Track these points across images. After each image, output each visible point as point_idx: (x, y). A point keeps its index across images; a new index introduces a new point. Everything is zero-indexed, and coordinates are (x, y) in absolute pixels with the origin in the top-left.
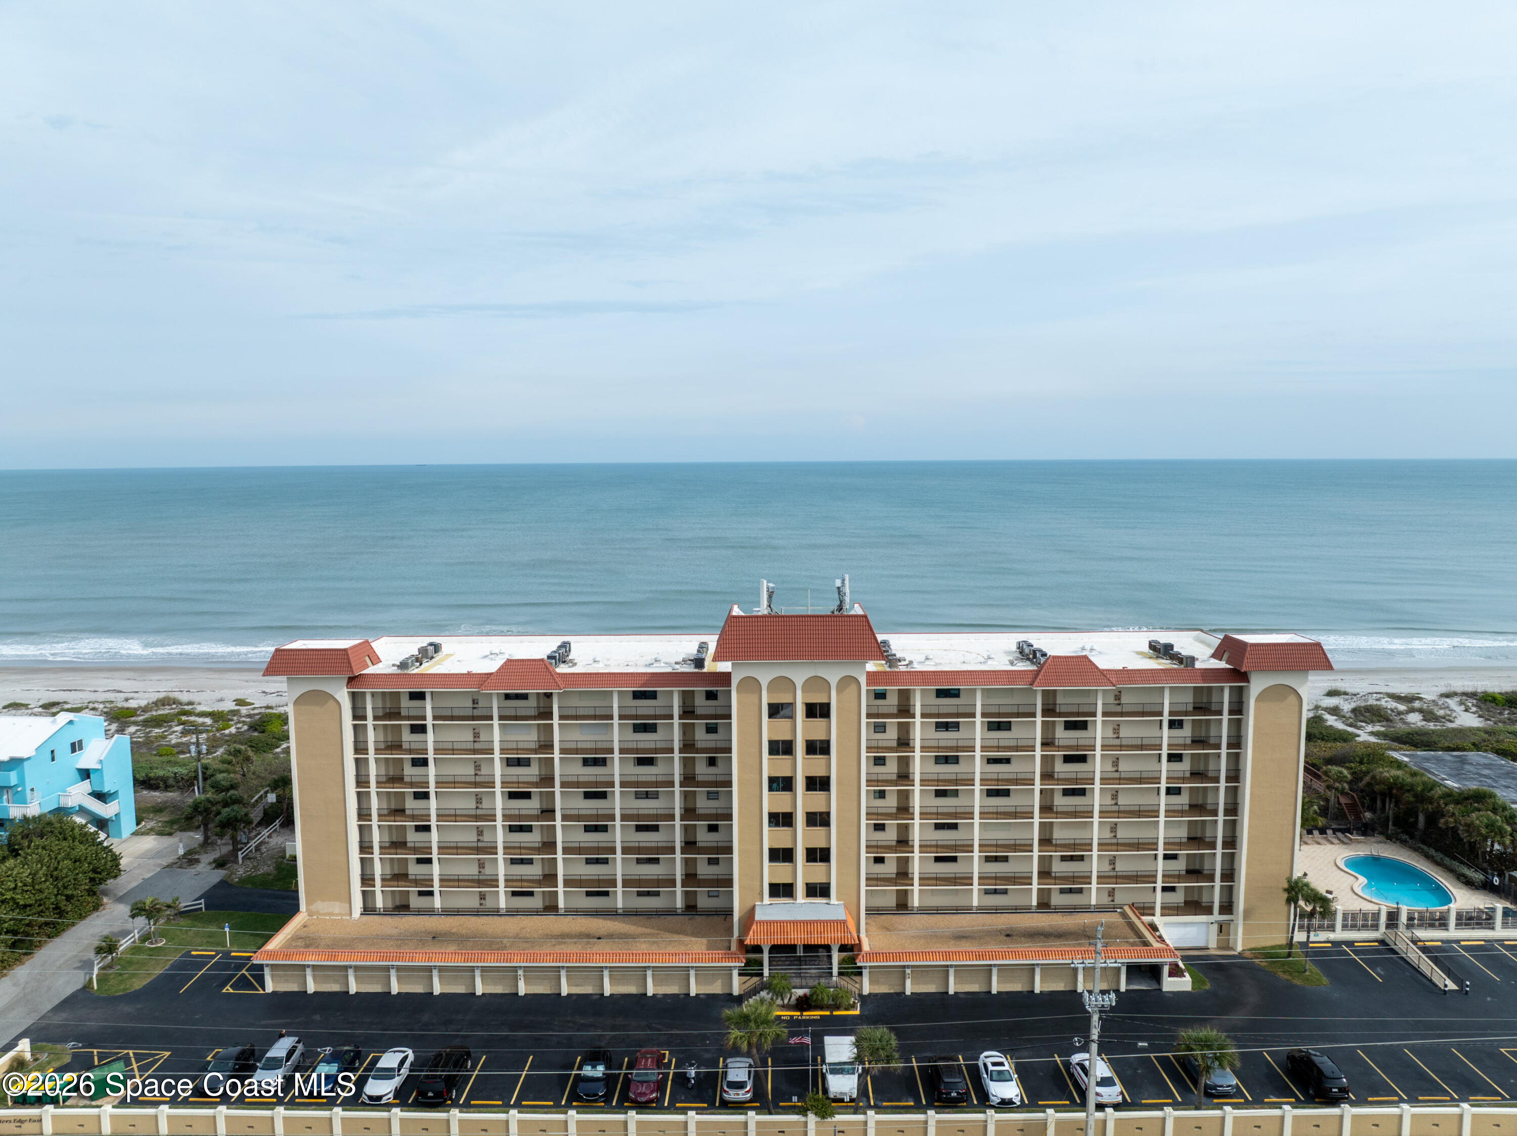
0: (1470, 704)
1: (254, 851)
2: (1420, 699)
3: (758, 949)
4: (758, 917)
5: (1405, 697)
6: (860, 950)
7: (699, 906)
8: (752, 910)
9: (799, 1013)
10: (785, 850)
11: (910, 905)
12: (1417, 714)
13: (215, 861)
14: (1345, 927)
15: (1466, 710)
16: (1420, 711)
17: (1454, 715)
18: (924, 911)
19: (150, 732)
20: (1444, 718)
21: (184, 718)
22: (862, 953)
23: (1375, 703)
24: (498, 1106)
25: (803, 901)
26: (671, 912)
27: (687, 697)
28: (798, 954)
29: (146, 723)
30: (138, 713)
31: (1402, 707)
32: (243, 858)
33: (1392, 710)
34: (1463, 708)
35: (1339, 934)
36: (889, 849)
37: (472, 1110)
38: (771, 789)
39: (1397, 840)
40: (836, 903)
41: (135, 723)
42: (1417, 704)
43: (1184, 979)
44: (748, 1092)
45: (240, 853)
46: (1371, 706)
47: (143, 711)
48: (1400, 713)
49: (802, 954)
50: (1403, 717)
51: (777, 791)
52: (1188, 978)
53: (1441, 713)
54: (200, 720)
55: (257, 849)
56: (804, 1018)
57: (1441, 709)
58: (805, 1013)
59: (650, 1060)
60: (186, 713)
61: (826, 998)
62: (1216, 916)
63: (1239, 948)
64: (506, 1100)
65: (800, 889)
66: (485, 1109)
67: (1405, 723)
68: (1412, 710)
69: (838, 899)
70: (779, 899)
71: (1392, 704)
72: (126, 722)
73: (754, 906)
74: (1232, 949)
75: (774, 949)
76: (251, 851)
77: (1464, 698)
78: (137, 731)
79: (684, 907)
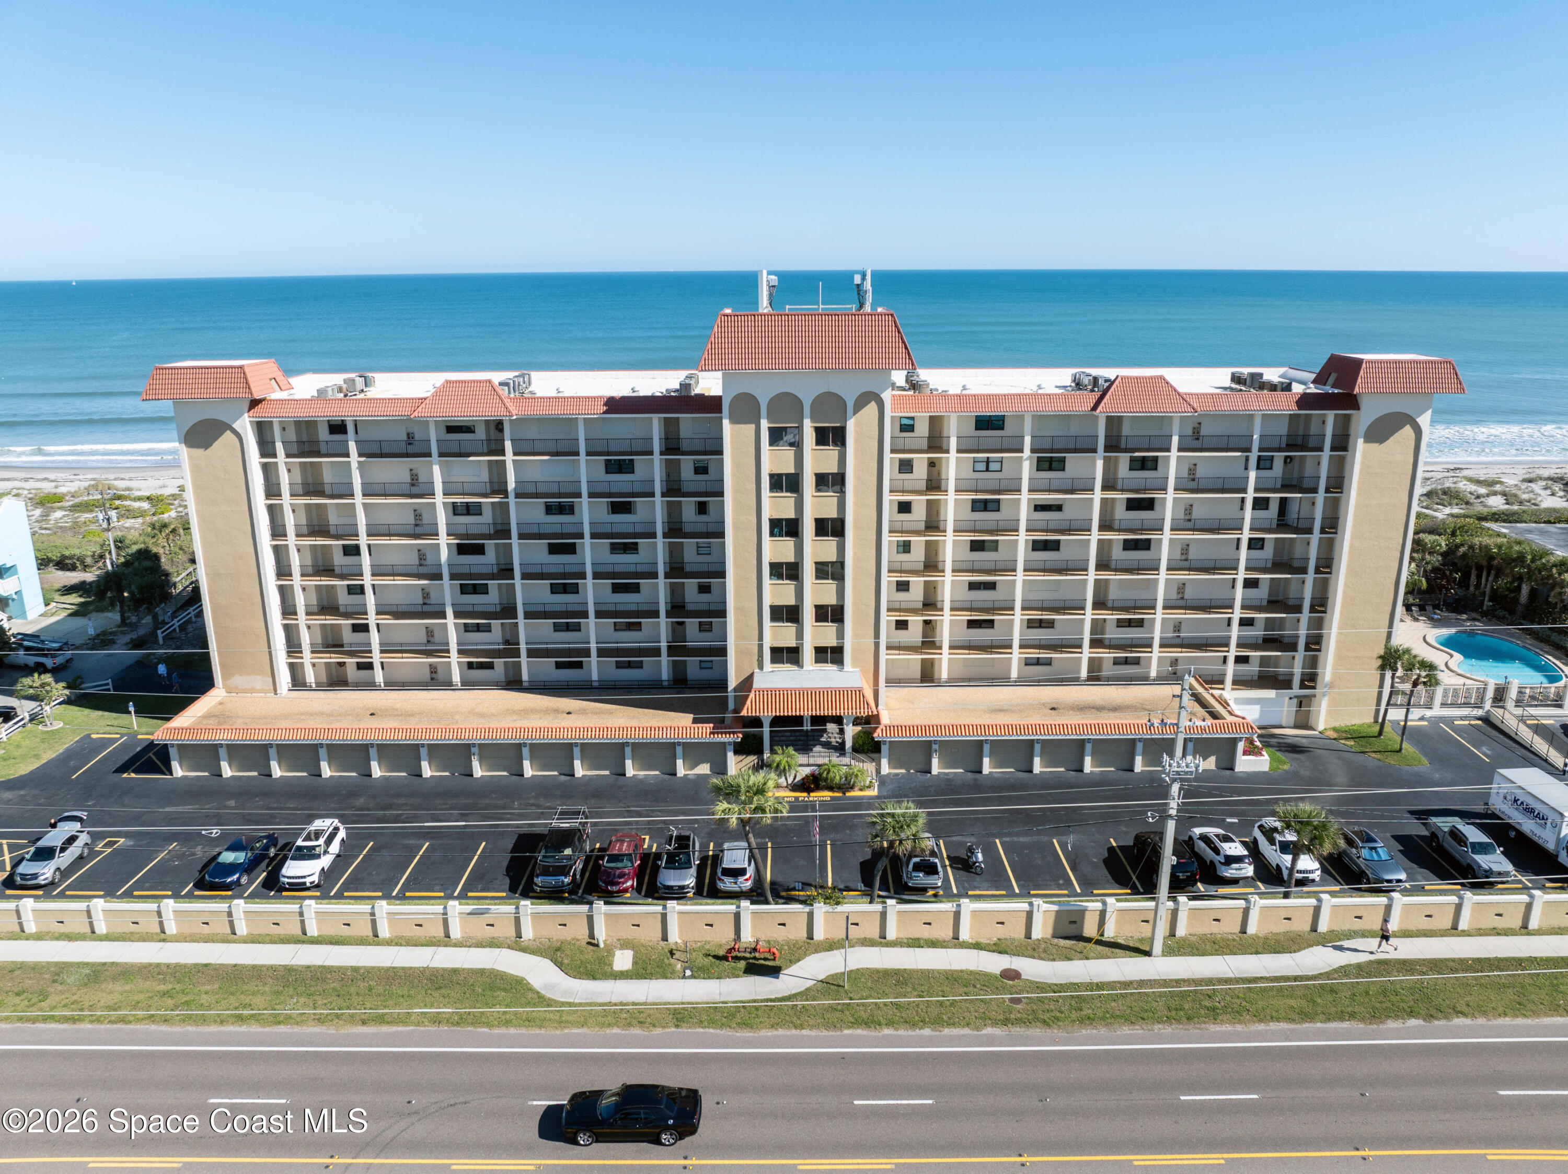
0: (1557, 489)
1: (178, 630)
2: (1501, 483)
3: (756, 722)
4: (756, 685)
5: (1485, 481)
6: (879, 723)
7: (689, 678)
8: (750, 677)
9: (805, 794)
10: (789, 608)
11: (936, 676)
12: (1499, 497)
13: (132, 640)
14: (1443, 705)
15: (1553, 494)
16: (1504, 494)
17: (1539, 499)
18: (954, 682)
19: (78, 517)
20: (1529, 501)
21: (117, 502)
22: (882, 726)
23: (1452, 486)
24: (440, 898)
25: (811, 668)
26: (654, 685)
27: (670, 428)
28: (805, 728)
29: (76, 508)
30: (67, 498)
31: (1483, 491)
32: (164, 638)
33: (1471, 493)
34: (1549, 492)
35: (1437, 711)
36: (914, 611)
37: (407, 901)
38: (772, 534)
39: (1493, 617)
40: (851, 670)
41: (61, 508)
42: (1498, 488)
43: (1262, 758)
44: (747, 880)
45: (159, 632)
46: (1449, 488)
47: (73, 496)
48: (1478, 497)
49: (809, 728)
50: (1482, 499)
51: (780, 536)
52: (1266, 757)
53: (1525, 496)
54: (137, 505)
55: (183, 628)
56: (811, 799)
57: (1524, 493)
58: (812, 794)
59: (625, 844)
60: (119, 498)
61: (838, 778)
62: (1296, 691)
63: (1321, 727)
64: (449, 892)
65: (808, 654)
66: (423, 901)
67: (1485, 506)
68: (1495, 493)
69: (854, 666)
70: (782, 665)
71: (1472, 487)
72: (52, 508)
73: (752, 675)
74: (1311, 728)
75: (777, 721)
76: (175, 629)
77: (1550, 482)
78: (64, 516)
79: (671, 678)
